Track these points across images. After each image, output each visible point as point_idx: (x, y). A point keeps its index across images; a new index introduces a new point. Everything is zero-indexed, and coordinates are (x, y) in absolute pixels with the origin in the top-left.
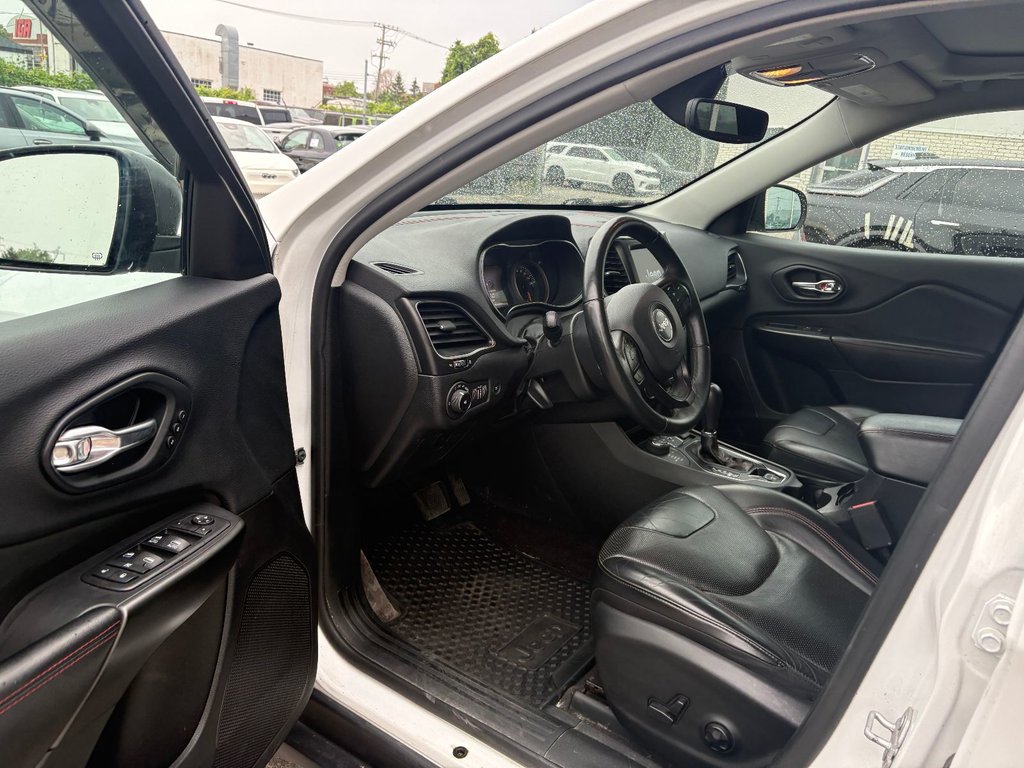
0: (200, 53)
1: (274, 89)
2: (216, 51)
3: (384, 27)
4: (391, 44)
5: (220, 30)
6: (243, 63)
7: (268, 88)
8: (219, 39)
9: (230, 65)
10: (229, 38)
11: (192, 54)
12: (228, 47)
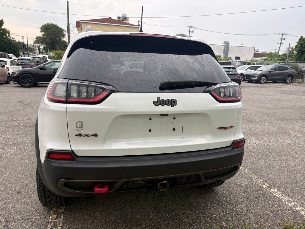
0: (219, 49)
1: (238, 56)
2: (223, 48)
3: (283, 34)
4: (284, 39)
5: (225, 42)
6: (230, 50)
7: (237, 56)
8: (224, 45)
9: (226, 51)
10: (227, 44)
11: (216, 49)
12: (226, 46)
